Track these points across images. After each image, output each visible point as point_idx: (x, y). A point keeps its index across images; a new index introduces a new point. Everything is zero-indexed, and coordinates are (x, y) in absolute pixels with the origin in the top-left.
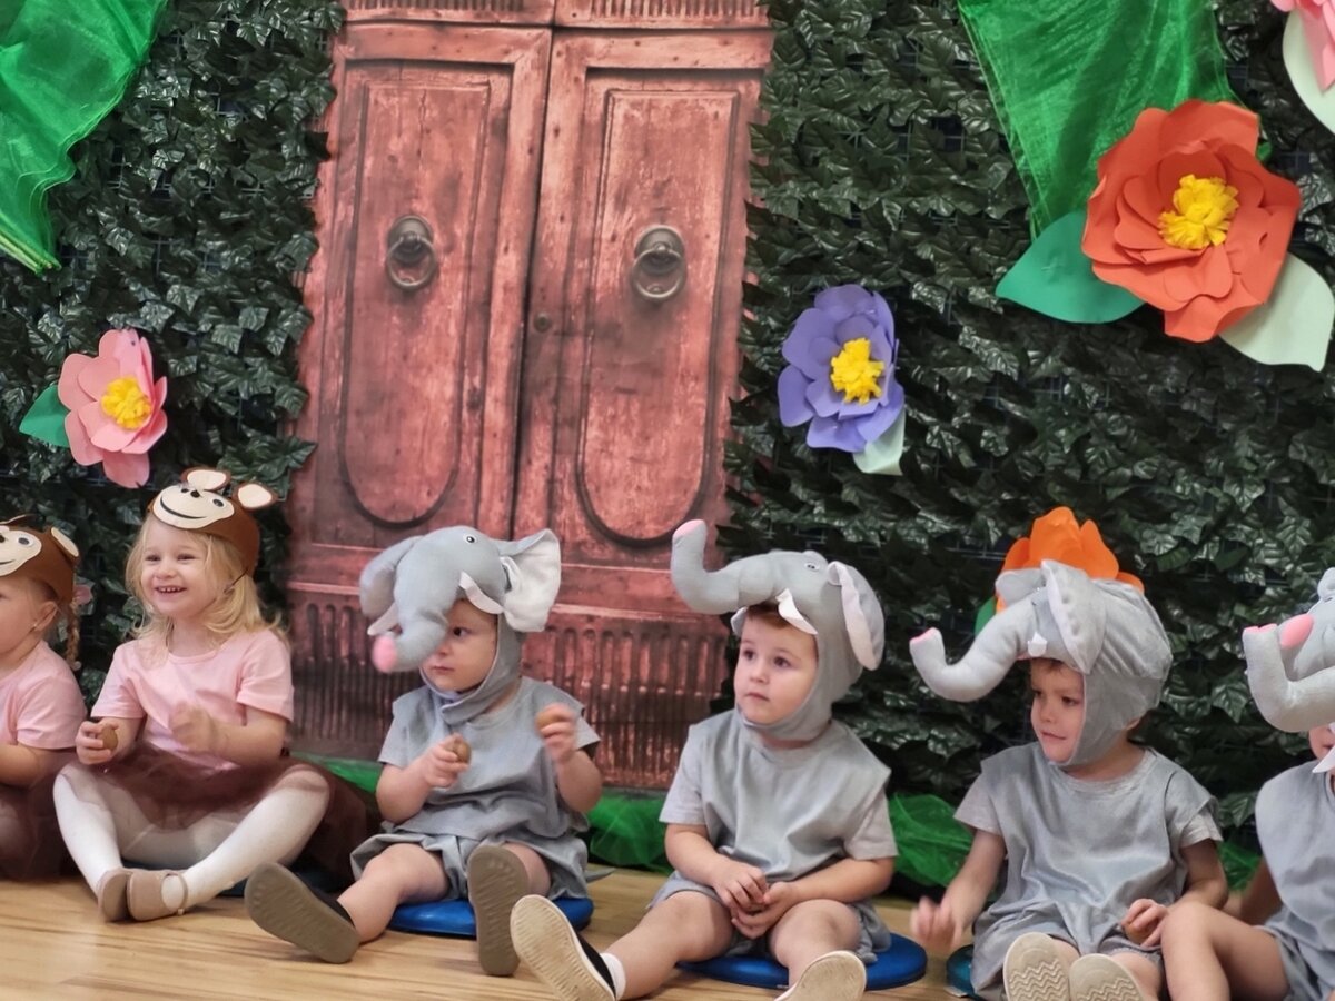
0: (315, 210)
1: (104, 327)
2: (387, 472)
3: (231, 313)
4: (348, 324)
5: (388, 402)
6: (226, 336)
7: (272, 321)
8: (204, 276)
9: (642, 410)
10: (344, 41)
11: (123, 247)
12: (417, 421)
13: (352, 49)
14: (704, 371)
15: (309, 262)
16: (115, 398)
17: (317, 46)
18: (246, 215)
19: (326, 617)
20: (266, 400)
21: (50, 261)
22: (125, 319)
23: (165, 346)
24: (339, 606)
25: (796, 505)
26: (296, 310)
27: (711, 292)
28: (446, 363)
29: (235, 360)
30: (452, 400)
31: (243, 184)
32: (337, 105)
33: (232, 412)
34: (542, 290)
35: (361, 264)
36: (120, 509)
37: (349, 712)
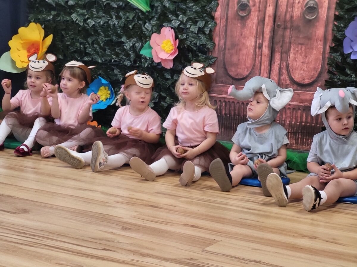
1: (162, 26)
2: (236, 65)
3: (195, 23)
4: (226, 26)
5: (236, 47)
6: (194, 29)
7: (206, 25)
8: (188, 13)
9: (305, 49)
11: (167, 5)
12: (244, 52)
14: (322, 39)
15: (216, 9)
16: (164, 45)
19: (219, 103)
20: (204, 46)
21: (148, 9)
22: (168, 24)
23: (178, 31)
24: (222, 101)
25: (347, 75)
26: (212, 22)
27: (325, 17)
28: (252, 37)
29: (196, 35)
30: (254, 46)
33: (195, 49)
34: (279, 17)
35: (230, 10)
36: (165, 74)
37: (224, 128)
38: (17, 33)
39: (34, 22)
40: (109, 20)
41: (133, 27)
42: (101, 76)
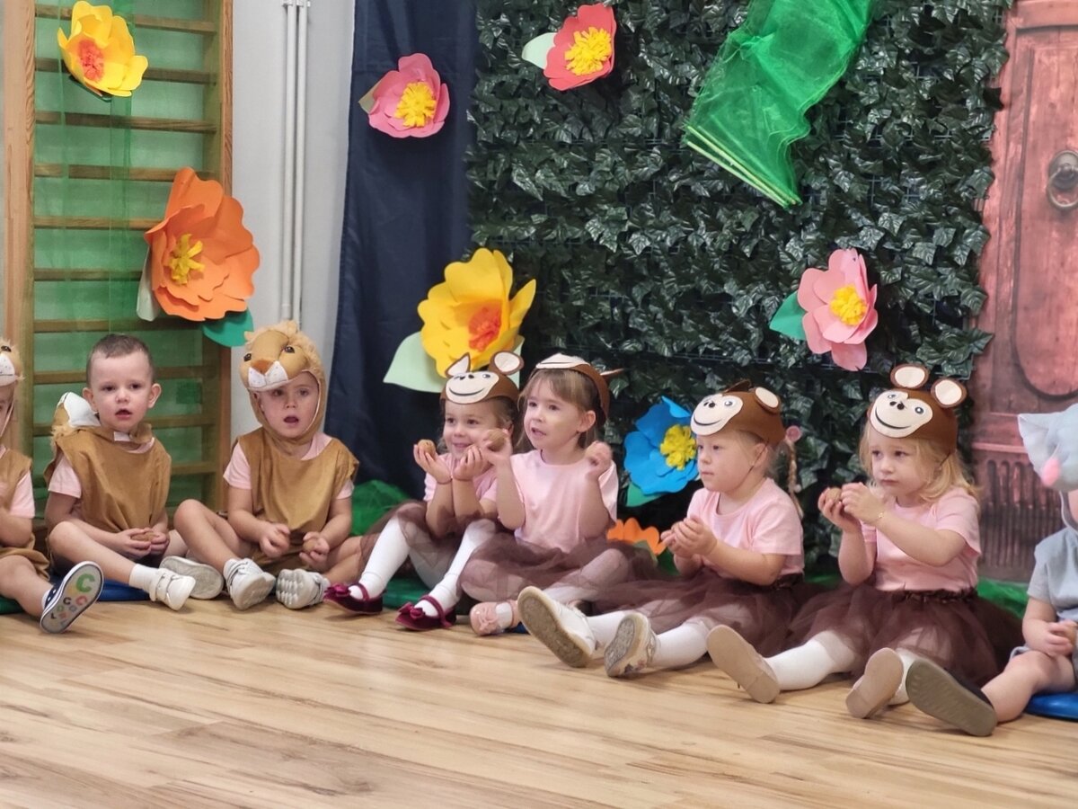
0: (991, 149)
1: (832, 247)
2: (1049, 356)
3: (927, 233)
4: (1018, 239)
5: (1048, 300)
6: (924, 252)
7: (957, 239)
8: (907, 205)
10: (1015, 13)
11: (846, 186)
12: (1072, 315)
13: (1021, 20)
15: (987, 190)
16: (840, 302)
17: (994, 20)
18: (939, 156)
19: (1002, 471)
20: (953, 301)
21: (794, 199)
22: (848, 241)
23: (876, 262)
24: (1012, 463)
26: (977, 229)
29: (930, 270)
31: (936, 132)
32: (1009, 65)
33: (927, 310)
35: (1027, 190)
36: (845, 388)
37: (1021, 544)
38: (440, 279)
39: (487, 246)
40: (688, 233)
41: (755, 252)
42: (669, 397)
